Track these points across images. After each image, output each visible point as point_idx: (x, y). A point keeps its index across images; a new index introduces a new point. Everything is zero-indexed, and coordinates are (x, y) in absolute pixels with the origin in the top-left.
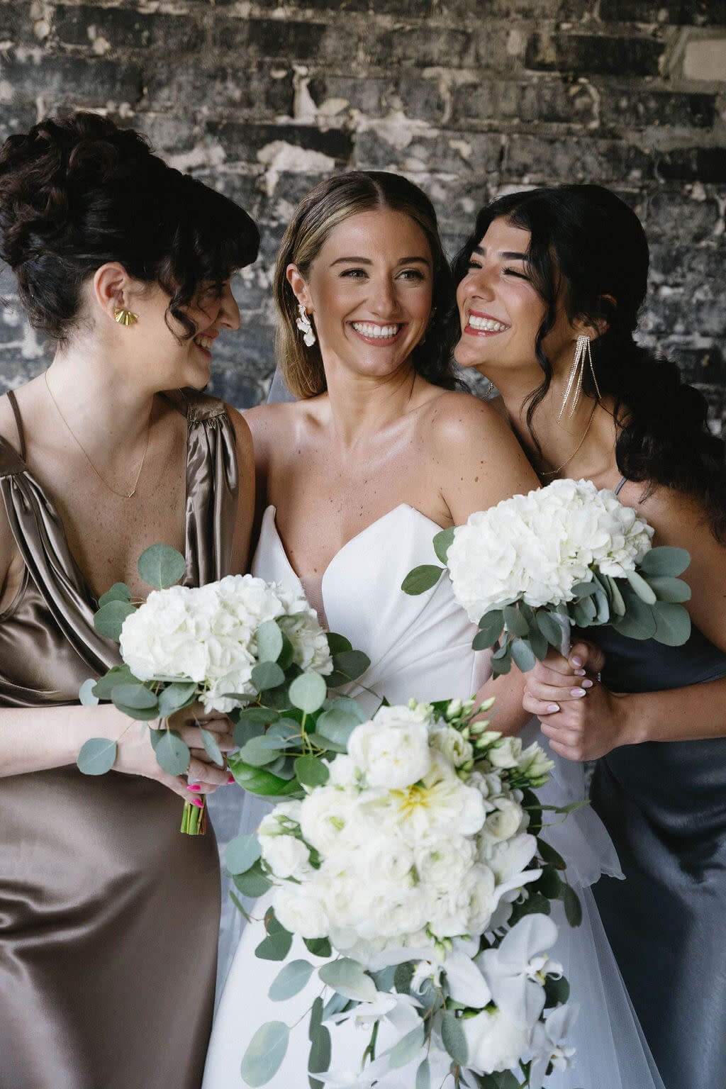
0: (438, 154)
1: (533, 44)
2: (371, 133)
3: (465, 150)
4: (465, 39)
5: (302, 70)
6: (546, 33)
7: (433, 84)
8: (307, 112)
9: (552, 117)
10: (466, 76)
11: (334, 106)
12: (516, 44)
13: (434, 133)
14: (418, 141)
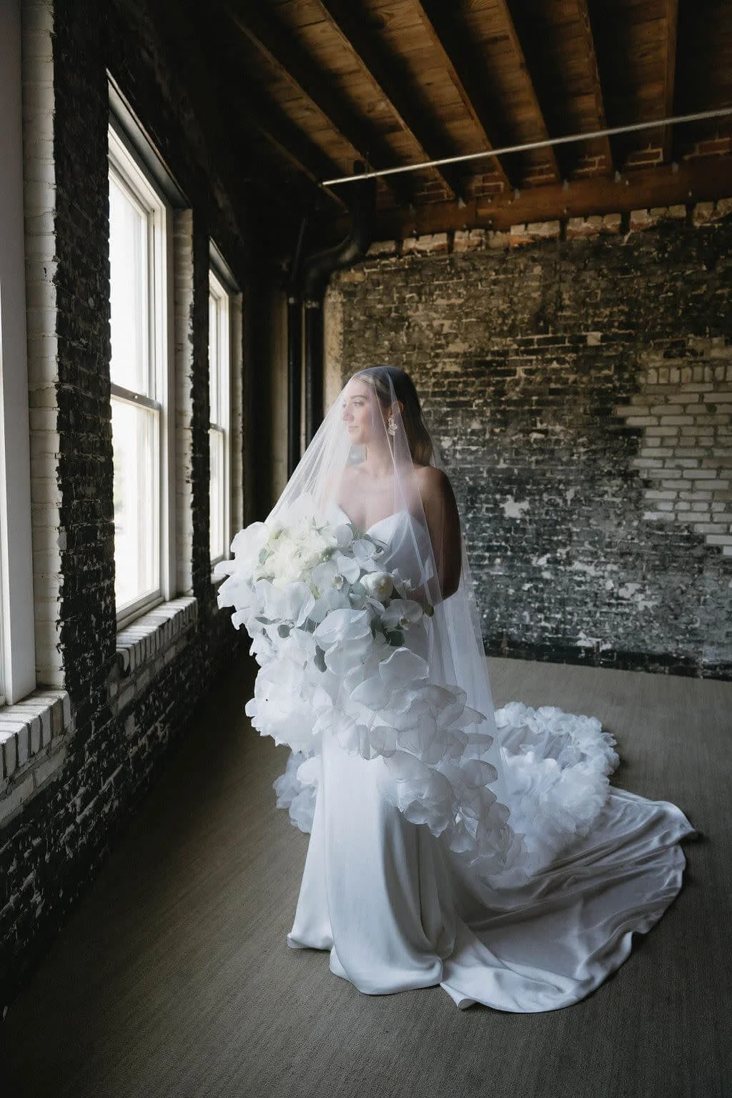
0: (566, 433)
1: (585, 410)
2: (552, 430)
3: (572, 432)
4: (570, 410)
5: (538, 418)
6: (588, 407)
7: (565, 419)
8: (539, 426)
9: (590, 424)
10: (571, 417)
11: (545, 425)
12: (581, 410)
13: (565, 429)
14: (562, 431)
